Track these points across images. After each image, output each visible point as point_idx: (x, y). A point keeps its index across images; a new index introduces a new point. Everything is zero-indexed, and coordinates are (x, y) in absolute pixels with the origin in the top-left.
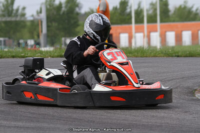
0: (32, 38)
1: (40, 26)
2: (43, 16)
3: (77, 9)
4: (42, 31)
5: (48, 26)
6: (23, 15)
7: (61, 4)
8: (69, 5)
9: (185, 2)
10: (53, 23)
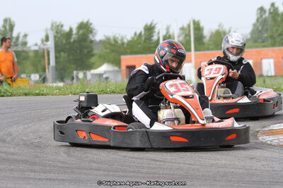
0: (36, 72)
1: (46, 58)
2: (51, 44)
3: (91, 36)
4: (49, 64)
5: (56, 57)
6: (25, 44)
7: (71, 30)
8: (81, 32)
9: (220, 26)
10: (62, 54)
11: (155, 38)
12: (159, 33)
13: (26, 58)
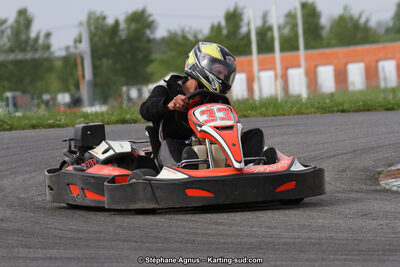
0: (66, 90)
1: (80, 68)
2: (85, 47)
3: (148, 32)
4: (84, 77)
6: (47, 47)
7: (117, 23)
8: (133, 26)
9: (345, 9)
10: (104, 60)
11: (244, 30)
12: (249, 24)
13: (50, 69)
